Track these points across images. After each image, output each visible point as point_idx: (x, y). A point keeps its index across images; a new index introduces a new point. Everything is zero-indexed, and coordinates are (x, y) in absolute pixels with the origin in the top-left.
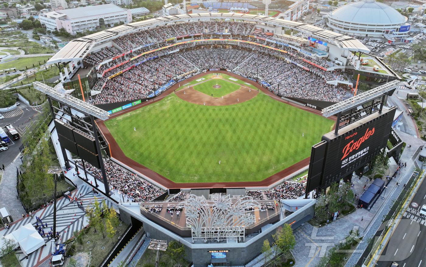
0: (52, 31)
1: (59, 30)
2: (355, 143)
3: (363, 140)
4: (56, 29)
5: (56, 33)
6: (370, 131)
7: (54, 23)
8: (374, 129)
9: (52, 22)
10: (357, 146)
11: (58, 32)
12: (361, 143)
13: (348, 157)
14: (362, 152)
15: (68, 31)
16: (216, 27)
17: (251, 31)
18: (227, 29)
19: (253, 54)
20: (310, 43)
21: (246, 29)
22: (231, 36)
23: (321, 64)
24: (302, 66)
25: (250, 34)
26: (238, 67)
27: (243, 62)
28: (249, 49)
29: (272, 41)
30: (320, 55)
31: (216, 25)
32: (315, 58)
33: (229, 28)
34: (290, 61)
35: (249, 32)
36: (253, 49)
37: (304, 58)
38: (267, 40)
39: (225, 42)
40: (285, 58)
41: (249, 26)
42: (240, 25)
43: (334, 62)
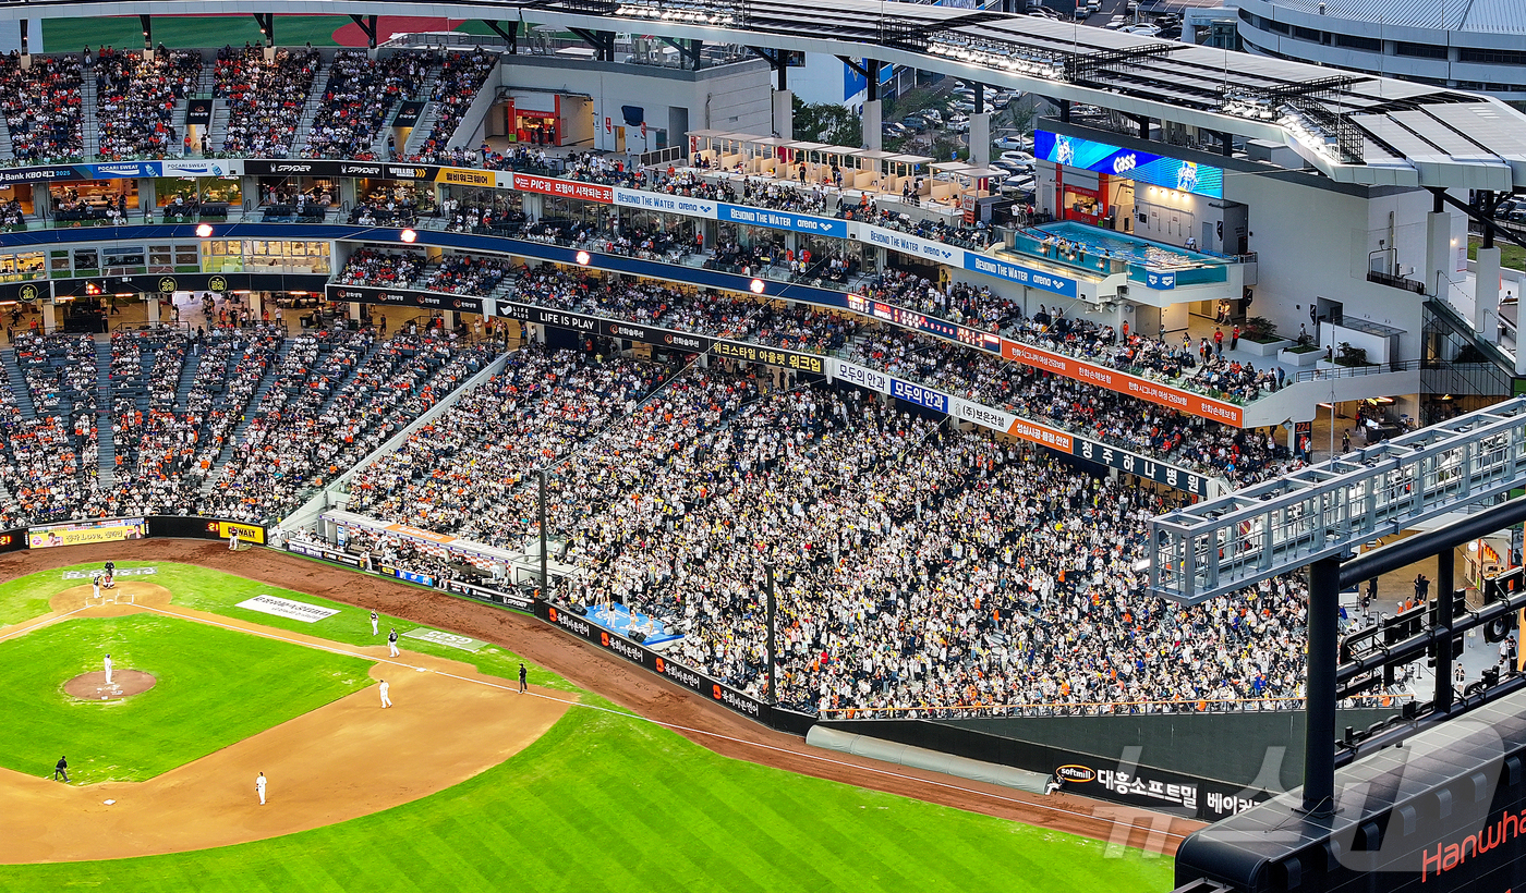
16: (89, 111)
17: (451, 126)
18: (205, 121)
19: (491, 359)
20: (1062, 189)
21: (405, 107)
22: (251, 191)
23: (1188, 370)
24: (1001, 414)
25: (449, 152)
26: (334, 492)
27: (389, 435)
28: (447, 303)
29: (677, 199)
30: (1160, 286)
31: (88, 92)
32: (1117, 319)
33: (221, 110)
34: (880, 381)
35: (435, 135)
36: (489, 305)
37: (1010, 331)
38: (620, 195)
39: (194, 259)
40: (828, 360)
41: (435, 84)
42: (338, 81)
43: (1304, 344)
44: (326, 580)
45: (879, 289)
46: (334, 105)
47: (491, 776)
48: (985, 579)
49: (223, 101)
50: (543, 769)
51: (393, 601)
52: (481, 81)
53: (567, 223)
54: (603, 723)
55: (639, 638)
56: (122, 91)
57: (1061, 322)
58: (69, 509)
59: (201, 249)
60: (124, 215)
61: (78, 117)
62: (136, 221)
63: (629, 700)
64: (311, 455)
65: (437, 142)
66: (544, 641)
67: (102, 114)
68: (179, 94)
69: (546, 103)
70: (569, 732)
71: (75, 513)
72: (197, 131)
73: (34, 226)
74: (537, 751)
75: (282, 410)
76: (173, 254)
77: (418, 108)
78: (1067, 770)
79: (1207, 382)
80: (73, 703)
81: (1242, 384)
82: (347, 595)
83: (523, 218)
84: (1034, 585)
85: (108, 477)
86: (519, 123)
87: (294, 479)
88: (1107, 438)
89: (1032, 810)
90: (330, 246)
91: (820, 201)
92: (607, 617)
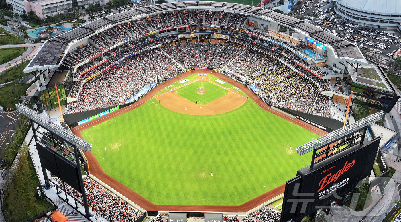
0: (20, 13)
1: (28, 13)
2: (333, 176)
3: (341, 172)
4: (24, 11)
5: (24, 17)
6: (350, 163)
7: (22, 5)
8: (354, 162)
9: (20, 4)
10: (335, 178)
11: (27, 16)
12: (339, 175)
13: (325, 189)
14: (341, 183)
15: (38, 15)
16: (204, 18)
17: (242, 24)
18: (216, 20)
19: (244, 51)
20: (308, 43)
21: (238, 21)
22: (220, 29)
23: (317, 70)
24: (297, 70)
25: (242, 27)
26: (226, 66)
27: (232, 60)
28: (240, 44)
29: (266, 38)
30: (316, 60)
31: (204, 16)
32: (311, 63)
33: (218, 19)
34: (285, 63)
35: (240, 25)
36: (244, 45)
37: (299, 61)
38: (260, 36)
39: (214, 36)
40: (279, 59)
41: (241, 18)
42: (231, 16)
43: (331, 69)
44: (225, 78)
45: (285, 52)
46: (230, 20)
47: (238, 109)
48: (292, 91)
49: (218, 18)
50: (244, 108)
51: (231, 82)
52: (246, 19)
53: (254, 38)
54: (250, 102)
55: (255, 91)
56: (208, 16)
57: (305, 61)
58: (199, 65)
59: (214, 35)
60: (207, 31)
61: (203, 19)
62: (208, 31)
63: (253, 99)
64: (224, 61)
65: (241, 26)
66: (246, 89)
67: (205, 19)
68: (214, 17)
69: (253, 22)
70: (247, 103)
71: (200, 66)
72: (216, 22)
73: (198, 31)
74: (243, 106)
75: (222, 55)
76: (212, 35)
77: (239, 21)
78: (297, 116)
79: (319, 73)
80: (198, 93)
81: (323, 74)
82: (226, 80)
83: (249, 36)
84: (297, 92)
85: (203, 62)
86: (250, 23)
87: (222, 64)
88: (308, 76)
89: (293, 120)
90: (228, 36)
91: (281, 41)
92: (252, 87)
